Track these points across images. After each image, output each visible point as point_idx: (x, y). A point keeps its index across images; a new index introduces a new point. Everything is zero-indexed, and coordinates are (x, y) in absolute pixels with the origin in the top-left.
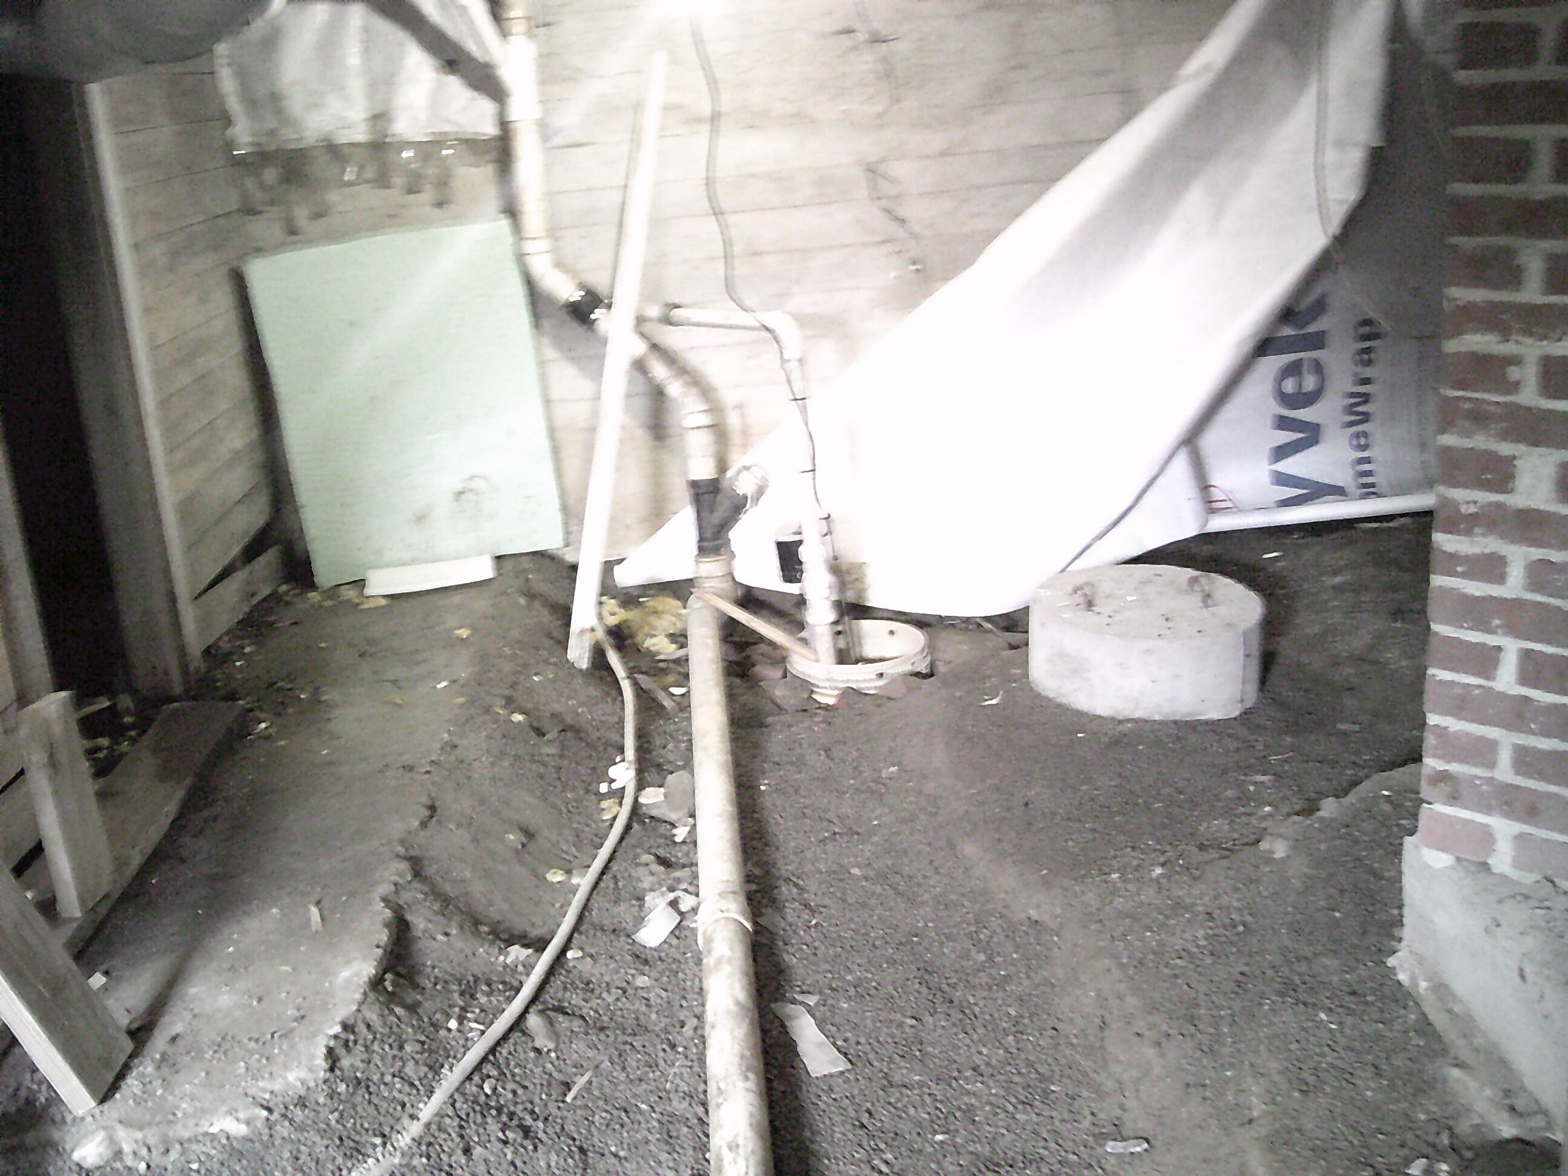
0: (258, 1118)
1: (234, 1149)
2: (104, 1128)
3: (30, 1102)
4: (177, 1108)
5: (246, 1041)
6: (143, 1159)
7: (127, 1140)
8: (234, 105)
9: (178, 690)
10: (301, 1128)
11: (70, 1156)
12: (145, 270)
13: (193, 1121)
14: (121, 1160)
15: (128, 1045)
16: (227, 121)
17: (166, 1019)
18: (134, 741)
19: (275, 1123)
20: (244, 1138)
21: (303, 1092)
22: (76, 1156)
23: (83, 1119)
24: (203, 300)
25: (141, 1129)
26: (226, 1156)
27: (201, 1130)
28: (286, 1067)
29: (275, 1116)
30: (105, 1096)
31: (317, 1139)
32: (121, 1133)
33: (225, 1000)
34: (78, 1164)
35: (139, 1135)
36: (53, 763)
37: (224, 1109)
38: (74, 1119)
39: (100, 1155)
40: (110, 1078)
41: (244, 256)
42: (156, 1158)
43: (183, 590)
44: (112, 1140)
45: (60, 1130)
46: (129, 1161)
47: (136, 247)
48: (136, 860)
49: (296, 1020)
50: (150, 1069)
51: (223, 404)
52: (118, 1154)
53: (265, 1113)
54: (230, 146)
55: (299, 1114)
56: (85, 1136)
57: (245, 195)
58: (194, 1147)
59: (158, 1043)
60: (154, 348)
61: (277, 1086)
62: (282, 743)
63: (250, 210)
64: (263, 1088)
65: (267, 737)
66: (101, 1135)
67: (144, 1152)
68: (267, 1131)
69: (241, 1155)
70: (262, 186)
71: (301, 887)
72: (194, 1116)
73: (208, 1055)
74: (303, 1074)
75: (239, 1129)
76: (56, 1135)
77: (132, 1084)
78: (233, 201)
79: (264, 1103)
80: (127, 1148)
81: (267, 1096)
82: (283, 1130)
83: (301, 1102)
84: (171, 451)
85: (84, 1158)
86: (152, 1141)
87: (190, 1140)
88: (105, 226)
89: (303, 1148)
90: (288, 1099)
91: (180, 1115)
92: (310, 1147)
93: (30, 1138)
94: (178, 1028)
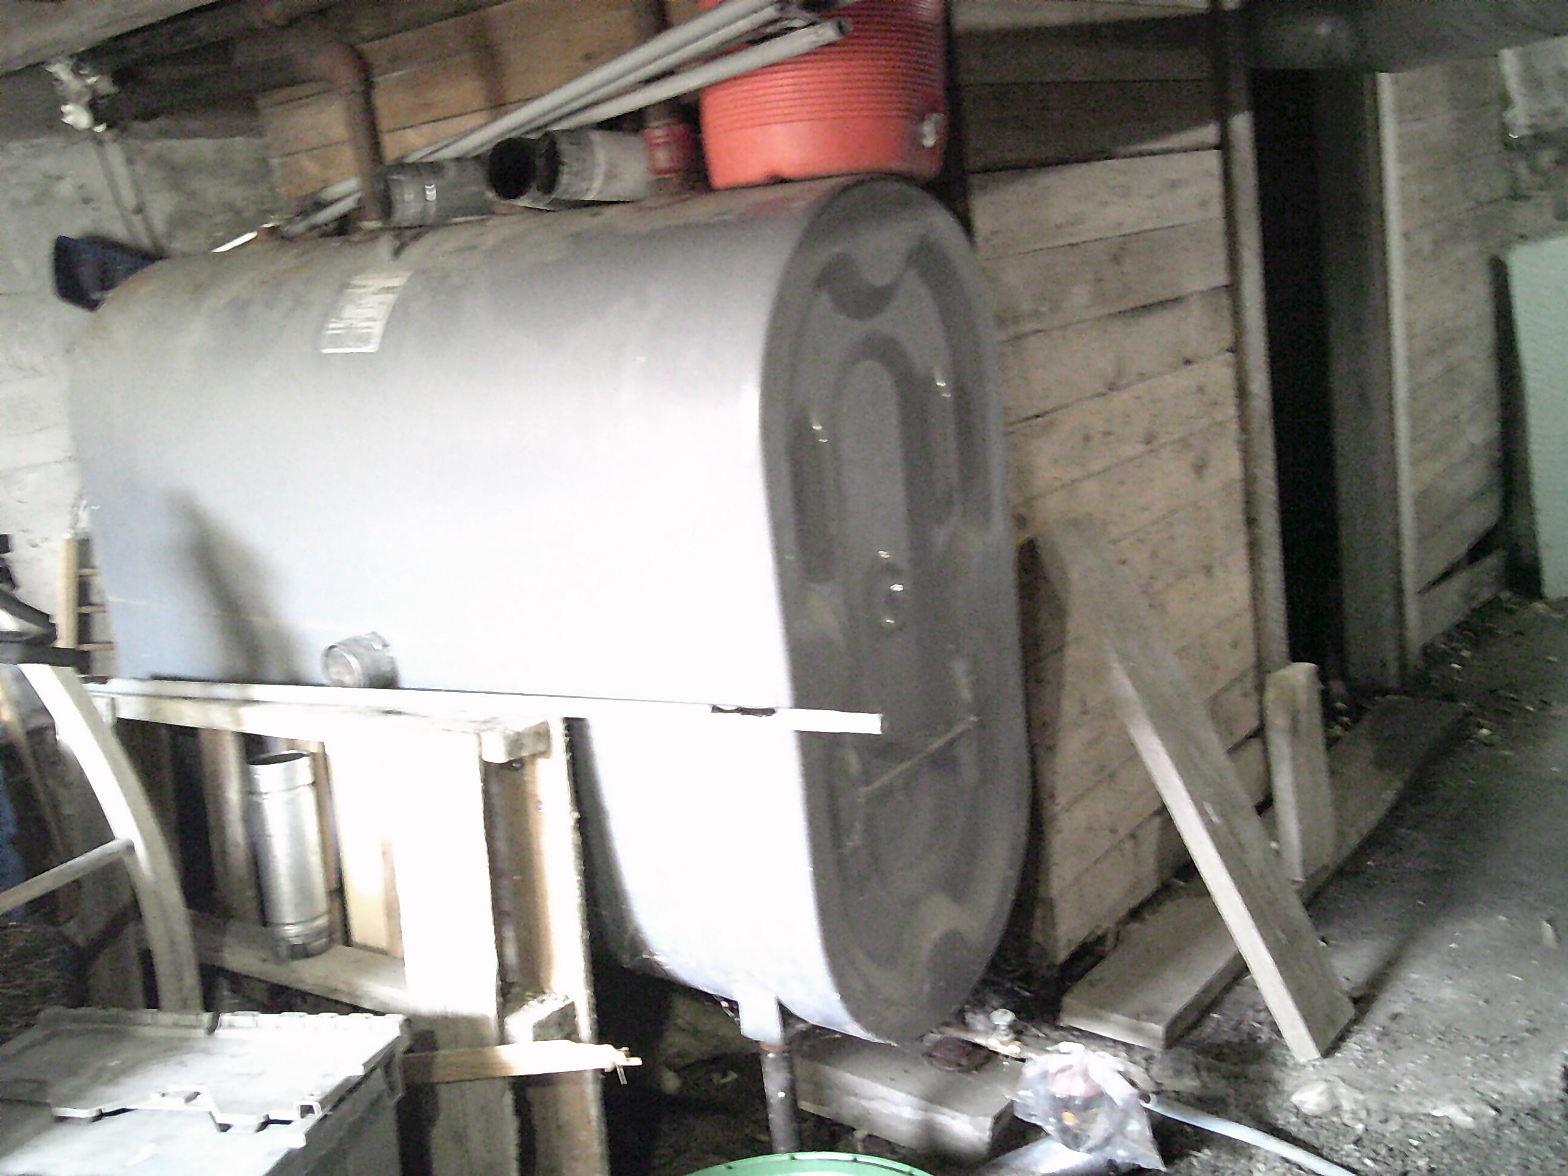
0: (1484, 1115)
1: (1458, 1139)
2: (1326, 1081)
3: (1252, 1037)
4: (1401, 1082)
5: (1472, 1037)
6: (1361, 1120)
7: (1348, 1099)
8: (1514, 86)
9: (1393, 683)
10: (1532, 1139)
11: (1288, 1099)
12: (1411, 259)
13: (1416, 1099)
14: (1339, 1115)
15: (1350, 1011)
16: (1505, 101)
17: (1386, 996)
18: (1346, 728)
19: (1503, 1125)
20: (1469, 1130)
21: (1535, 1104)
22: (1296, 1099)
23: (1304, 1066)
24: (1463, 289)
25: (1362, 1091)
26: (1447, 1142)
27: (1422, 1110)
28: (1517, 1074)
29: (1504, 1119)
30: (1329, 1050)
31: (1551, 1155)
32: (1342, 1090)
33: (1448, 993)
34: (1296, 1107)
35: (1361, 1097)
36: (1294, 730)
37: (1450, 1095)
38: (1296, 1064)
39: (1318, 1105)
40: (1332, 1036)
41: (1506, 245)
42: (1375, 1124)
43: (1411, 583)
44: (1332, 1094)
45: (1282, 1071)
46: (1347, 1118)
47: (1406, 236)
48: (1353, 840)
49: (1528, 1030)
50: (1370, 1038)
51: (1467, 397)
52: (1336, 1109)
53: (1494, 1113)
54: (1505, 128)
55: (1531, 1125)
56: (1305, 1083)
57: (1515, 179)
58: (1414, 1123)
59: (1379, 1015)
60: (1411, 337)
61: (1508, 1090)
62: (1507, 753)
63: (1516, 195)
64: (1491, 1086)
65: (1488, 744)
66: (1322, 1087)
67: (1363, 1114)
68: (1493, 1131)
69: (1464, 1147)
70: (1533, 170)
71: (1531, 900)
72: (1416, 1094)
73: (1432, 1041)
74: (1537, 1086)
75: (1464, 1120)
76: (1277, 1074)
77: (1352, 1047)
78: (1501, 186)
79: (1493, 1102)
80: (1347, 1105)
81: (1496, 1096)
82: (1512, 1134)
83: (1534, 1113)
84: (1414, 441)
85: (1303, 1102)
86: (1373, 1106)
87: (1411, 1116)
88: (1381, 213)
89: (1533, 1159)
90: (1519, 1106)
91: (1402, 1088)
92: (1542, 1161)
93: (1252, 1070)
94: (1399, 1008)
